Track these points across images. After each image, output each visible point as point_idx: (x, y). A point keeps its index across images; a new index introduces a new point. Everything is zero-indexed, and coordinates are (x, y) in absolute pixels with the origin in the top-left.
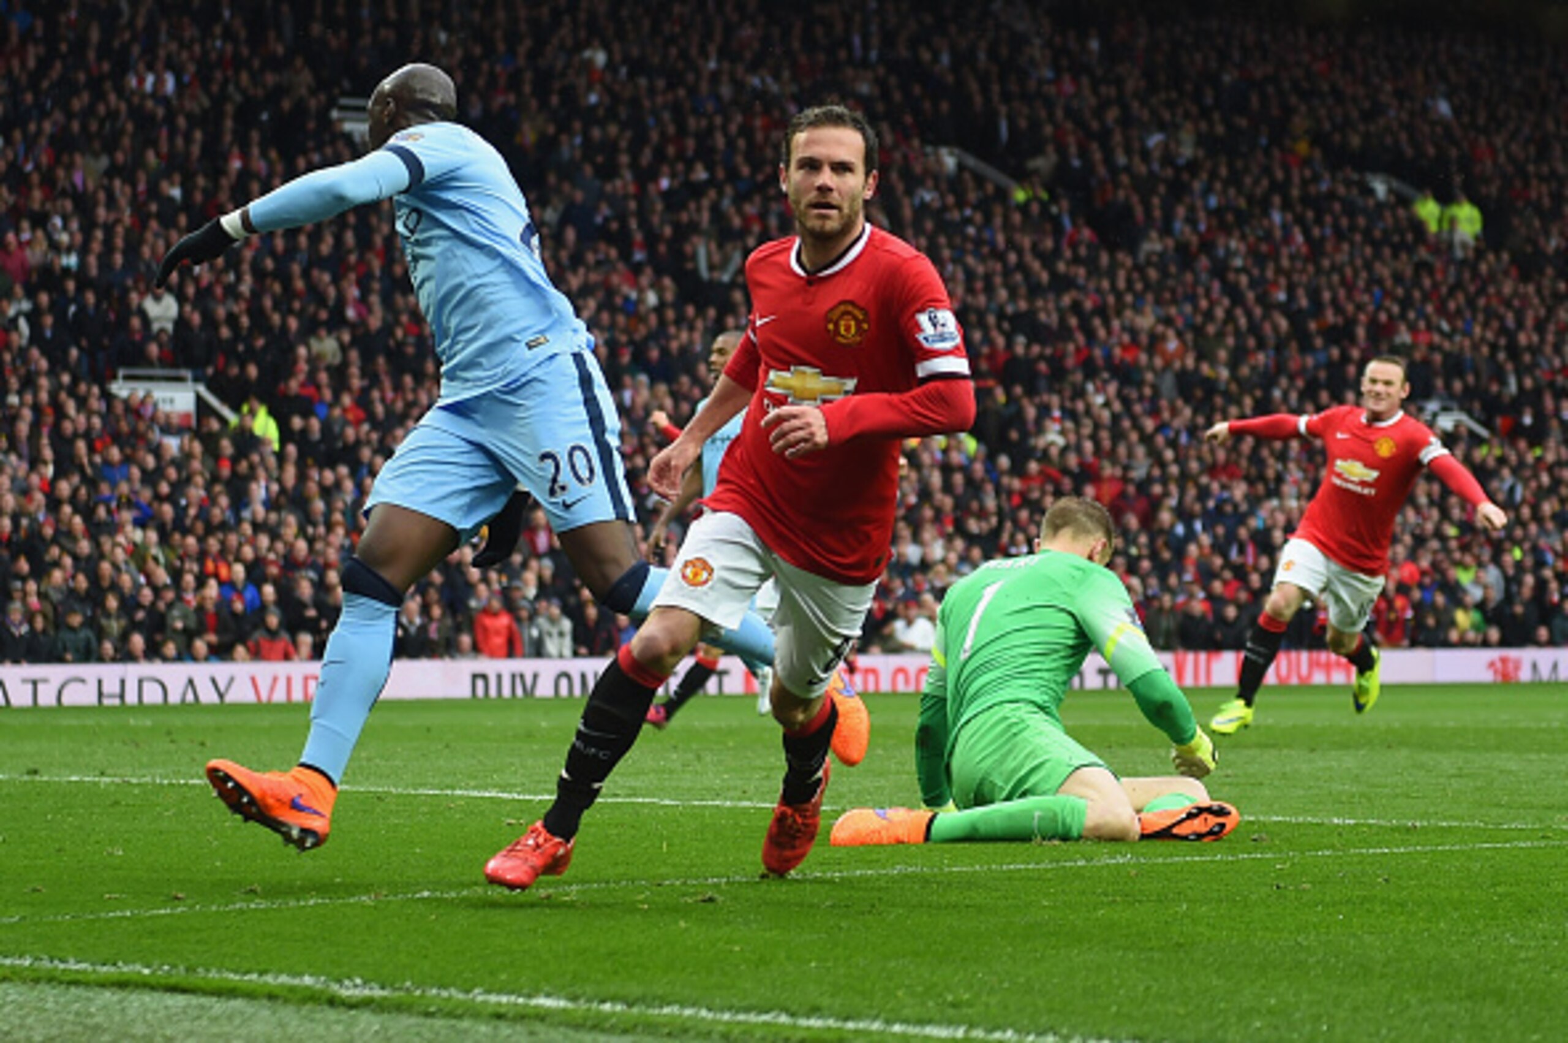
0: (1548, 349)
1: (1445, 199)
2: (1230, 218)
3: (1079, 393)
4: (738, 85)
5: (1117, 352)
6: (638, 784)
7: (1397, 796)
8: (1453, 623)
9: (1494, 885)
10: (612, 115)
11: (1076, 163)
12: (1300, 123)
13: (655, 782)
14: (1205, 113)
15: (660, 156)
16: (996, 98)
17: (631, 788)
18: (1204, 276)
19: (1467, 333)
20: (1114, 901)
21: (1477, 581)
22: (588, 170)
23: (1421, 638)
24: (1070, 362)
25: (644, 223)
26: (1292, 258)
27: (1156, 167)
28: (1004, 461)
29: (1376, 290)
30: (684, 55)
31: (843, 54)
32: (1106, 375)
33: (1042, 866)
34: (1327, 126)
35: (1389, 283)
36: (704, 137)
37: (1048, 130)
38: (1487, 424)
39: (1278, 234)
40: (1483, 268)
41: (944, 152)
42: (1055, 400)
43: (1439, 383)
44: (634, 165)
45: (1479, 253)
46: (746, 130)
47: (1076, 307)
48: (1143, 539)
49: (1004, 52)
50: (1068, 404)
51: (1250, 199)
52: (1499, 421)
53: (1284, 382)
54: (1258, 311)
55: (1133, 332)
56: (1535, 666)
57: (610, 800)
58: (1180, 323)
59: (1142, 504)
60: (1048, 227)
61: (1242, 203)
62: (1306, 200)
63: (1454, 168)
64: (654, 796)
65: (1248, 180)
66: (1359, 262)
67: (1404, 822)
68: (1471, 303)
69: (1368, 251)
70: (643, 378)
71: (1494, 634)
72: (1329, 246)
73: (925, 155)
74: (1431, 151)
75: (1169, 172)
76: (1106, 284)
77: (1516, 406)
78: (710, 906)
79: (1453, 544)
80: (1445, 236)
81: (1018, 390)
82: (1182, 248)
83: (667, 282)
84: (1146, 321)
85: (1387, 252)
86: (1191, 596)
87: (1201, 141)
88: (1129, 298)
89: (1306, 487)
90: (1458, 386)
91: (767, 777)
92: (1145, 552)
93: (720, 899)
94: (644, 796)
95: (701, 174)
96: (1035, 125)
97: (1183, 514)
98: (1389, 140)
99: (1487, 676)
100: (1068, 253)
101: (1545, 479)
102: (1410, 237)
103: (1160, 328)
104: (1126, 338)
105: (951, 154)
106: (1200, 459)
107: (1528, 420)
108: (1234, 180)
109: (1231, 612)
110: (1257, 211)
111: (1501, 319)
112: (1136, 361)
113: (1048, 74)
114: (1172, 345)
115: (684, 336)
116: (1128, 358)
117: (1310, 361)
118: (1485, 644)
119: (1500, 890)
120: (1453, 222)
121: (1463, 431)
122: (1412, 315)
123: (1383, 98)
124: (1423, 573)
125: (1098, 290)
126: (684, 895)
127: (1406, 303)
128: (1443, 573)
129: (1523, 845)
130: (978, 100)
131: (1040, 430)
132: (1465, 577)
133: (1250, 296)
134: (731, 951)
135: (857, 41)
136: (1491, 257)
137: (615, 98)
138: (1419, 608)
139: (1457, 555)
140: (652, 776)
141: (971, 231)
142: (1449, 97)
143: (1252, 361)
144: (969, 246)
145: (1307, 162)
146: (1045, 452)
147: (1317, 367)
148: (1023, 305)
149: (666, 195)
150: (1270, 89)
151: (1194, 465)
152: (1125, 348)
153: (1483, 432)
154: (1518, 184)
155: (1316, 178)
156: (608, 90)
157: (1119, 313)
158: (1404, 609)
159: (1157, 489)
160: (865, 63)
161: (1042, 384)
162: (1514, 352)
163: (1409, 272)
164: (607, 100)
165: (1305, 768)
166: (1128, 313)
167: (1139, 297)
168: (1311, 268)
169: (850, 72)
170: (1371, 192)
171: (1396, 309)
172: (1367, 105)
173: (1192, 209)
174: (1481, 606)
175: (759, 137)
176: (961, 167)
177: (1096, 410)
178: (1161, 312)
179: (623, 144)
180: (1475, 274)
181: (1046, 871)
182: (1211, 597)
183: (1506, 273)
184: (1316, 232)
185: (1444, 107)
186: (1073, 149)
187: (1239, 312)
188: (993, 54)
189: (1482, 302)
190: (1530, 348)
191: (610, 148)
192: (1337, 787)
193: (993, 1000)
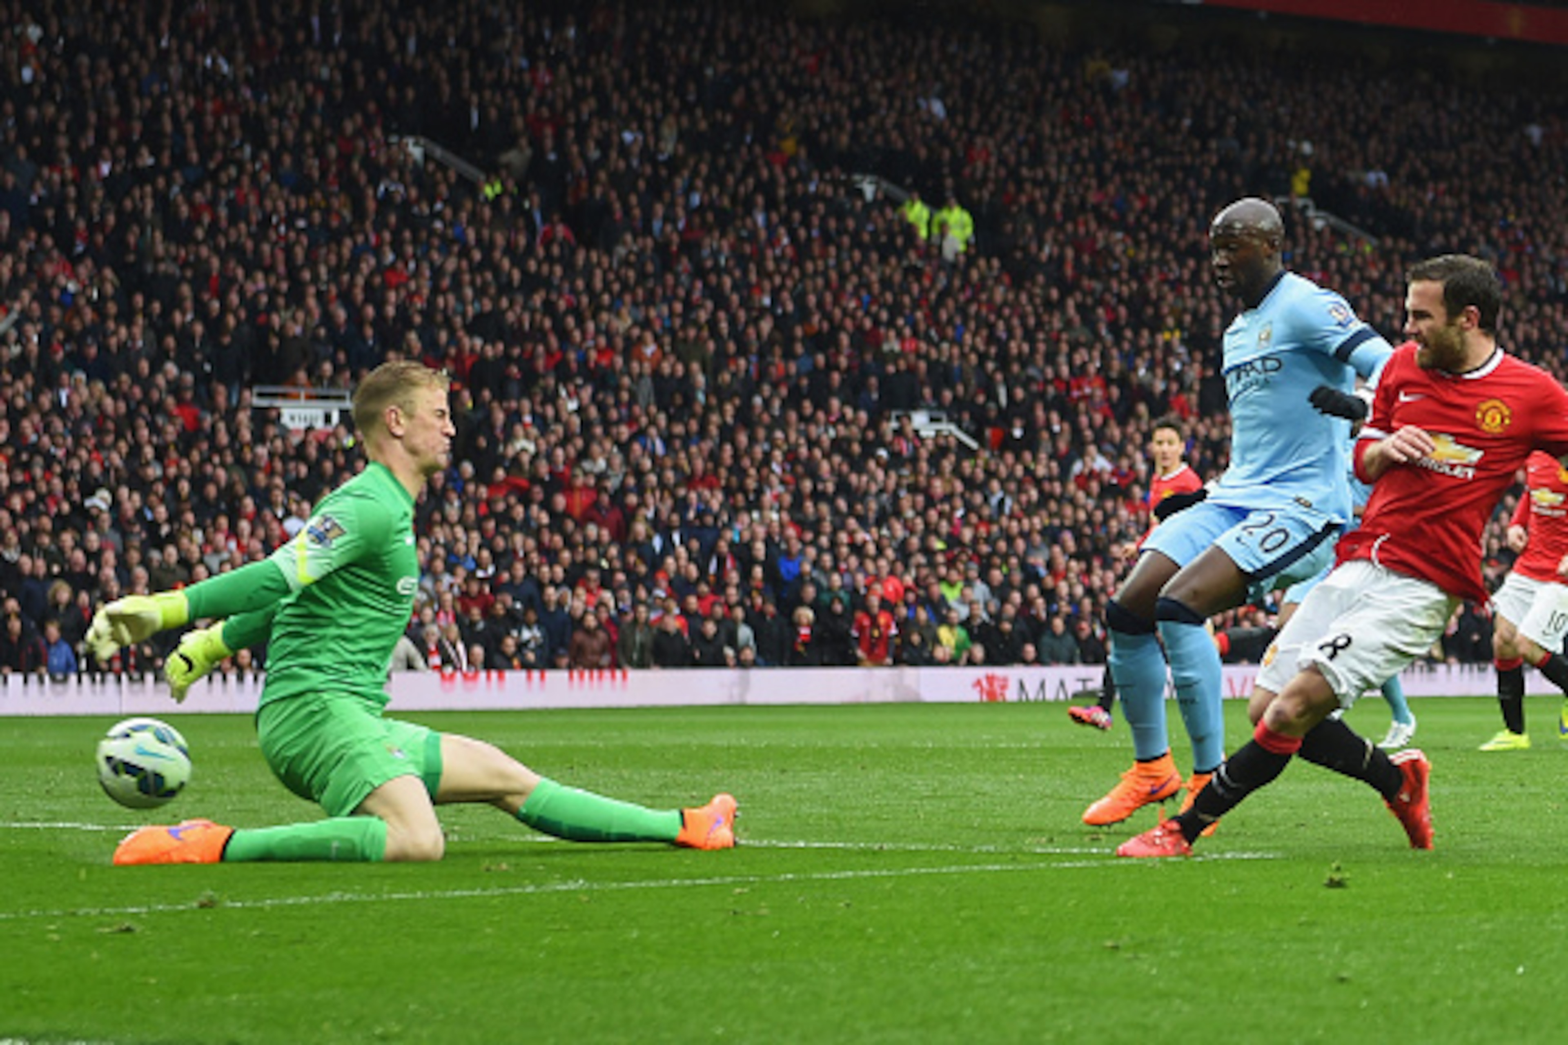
0: (1040, 359)
1: (936, 202)
2: (710, 217)
3: (552, 398)
4: (190, 67)
5: (593, 355)
6: (57, 808)
7: (866, 818)
8: (937, 641)
9: (959, 909)
10: (47, 94)
11: (552, 157)
12: (786, 120)
13: (79, 806)
14: (687, 108)
15: (102, 139)
16: (466, 84)
17: (51, 812)
18: (684, 278)
19: (957, 341)
20: (561, 930)
21: (963, 600)
22: (22, 153)
23: (905, 656)
24: (540, 363)
25: (83, 209)
26: (777, 260)
27: (635, 163)
28: (468, 468)
29: (864, 294)
30: (129, 31)
31: (301, 36)
32: (579, 381)
33: (488, 893)
34: (816, 124)
35: (876, 288)
36: (152, 118)
37: (519, 122)
38: (977, 435)
39: (763, 235)
40: (975, 275)
41: (410, 141)
42: (526, 404)
43: (927, 392)
44: (73, 149)
45: (970, 259)
46: (197, 115)
47: (549, 307)
48: (613, 551)
49: (477, 36)
50: (539, 409)
51: (734, 198)
52: (988, 432)
53: (766, 389)
54: (742, 315)
55: (610, 335)
56: (1022, 686)
57: (27, 825)
58: (657, 327)
59: (616, 515)
60: (521, 222)
61: (726, 202)
62: (792, 201)
63: (946, 170)
64: (75, 821)
65: (730, 179)
66: (847, 266)
67: (870, 845)
68: (962, 310)
69: (857, 255)
70: (81, 376)
71: (979, 652)
72: (816, 249)
73: (388, 145)
74: (923, 153)
75: (648, 170)
76: (580, 284)
77: (1005, 418)
78: (127, 936)
79: (940, 558)
80: (935, 240)
81: (487, 394)
82: (662, 248)
83: (108, 273)
84: (623, 323)
85: (874, 256)
86: (667, 611)
87: (682, 136)
88: (606, 298)
89: (787, 499)
90: (948, 395)
91: (201, 801)
92: (617, 564)
93: (138, 928)
94: (64, 821)
95: (147, 160)
96: (506, 116)
97: (658, 525)
98: (879, 140)
99: (974, 696)
100: (541, 252)
101: (1034, 494)
102: (900, 241)
103: (636, 332)
104: (602, 341)
105: (416, 144)
106: (676, 468)
107: (1017, 433)
108: (716, 177)
109: (710, 628)
110: (740, 210)
111: (992, 327)
112: (612, 364)
113: (523, 62)
114: (650, 349)
115: (123, 332)
116: (604, 362)
117: (793, 368)
118: (971, 662)
119: (963, 914)
120: (944, 227)
121: (952, 441)
122: (900, 322)
123: (873, 97)
124: (907, 589)
125: (573, 291)
126: (101, 924)
127: (895, 310)
128: (927, 588)
129: (990, 867)
130: (446, 89)
131: (509, 437)
132: (952, 595)
133: (735, 298)
134: (146, 984)
135: (315, 21)
136: (982, 263)
137: (52, 76)
138: (904, 625)
139: (943, 570)
140: (75, 799)
141: (438, 225)
142: (942, 97)
143: (733, 368)
144: (436, 242)
145: (793, 160)
146: (516, 460)
147: (799, 375)
148: (488, 305)
149: (108, 182)
150: (756, 84)
151: (670, 476)
152: (600, 352)
153: (973, 444)
154: (1011, 188)
155: (805, 179)
156: (45, 67)
157: (595, 317)
158: (888, 626)
159: (632, 499)
160: (327, 46)
161: (514, 388)
162: (1003, 360)
163: (897, 277)
164: (43, 78)
165: (774, 790)
166: (605, 316)
167: (617, 299)
168: (796, 272)
169: (310, 55)
170: (860, 193)
171: (884, 315)
172: (857, 102)
173: (671, 206)
174: (966, 624)
175: (209, 120)
176: (427, 157)
177: (564, 416)
178: (641, 314)
179: (62, 126)
180: (966, 281)
181: (493, 897)
182: (685, 612)
183: (998, 280)
184: (802, 233)
185: (938, 108)
186: (549, 143)
187: (722, 315)
188: (463, 40)
189: (973, 309)
190: (1020, 356)
191: (49, 129)
192: (805, 809)
193: (425, 1033)
